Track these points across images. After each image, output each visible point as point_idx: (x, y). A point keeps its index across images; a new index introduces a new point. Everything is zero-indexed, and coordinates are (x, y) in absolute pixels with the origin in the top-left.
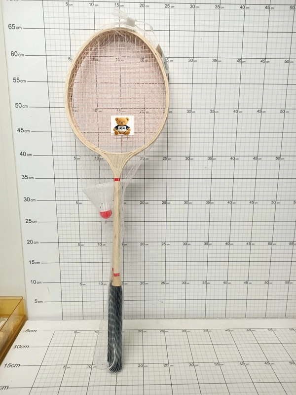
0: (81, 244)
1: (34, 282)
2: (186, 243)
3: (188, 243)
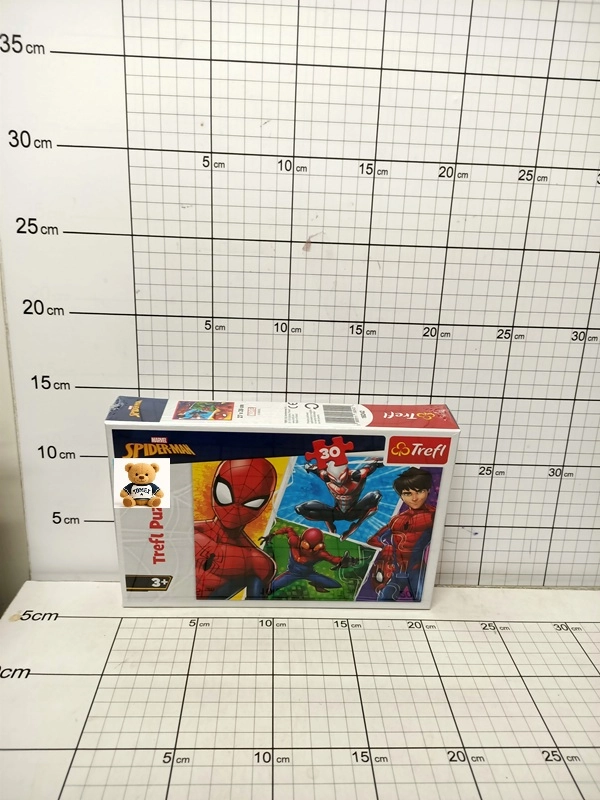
0: (217, 322)
1: (49, 452)
2: (581, 335)
3: (591, 333)
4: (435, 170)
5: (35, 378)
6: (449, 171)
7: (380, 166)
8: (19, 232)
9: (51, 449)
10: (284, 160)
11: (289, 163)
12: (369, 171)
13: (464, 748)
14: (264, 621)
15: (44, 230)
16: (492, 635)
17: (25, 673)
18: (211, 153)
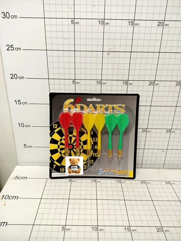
4: (156, 23)
5: (16, 101)
6: (162, 23)
7: (136, 22)
8: (7, 50)
9: (22, 124)
10: (101, 20)
11: (103, 22)
12: (132, 24)
13: (162, 227)
14: (93, 180)
15: (16, 49)
16: (169, 186)
17: (16, 198)
18: (74, 19)
